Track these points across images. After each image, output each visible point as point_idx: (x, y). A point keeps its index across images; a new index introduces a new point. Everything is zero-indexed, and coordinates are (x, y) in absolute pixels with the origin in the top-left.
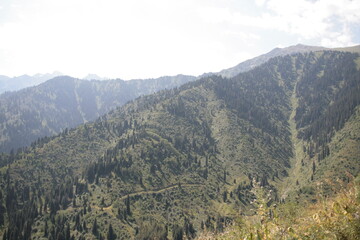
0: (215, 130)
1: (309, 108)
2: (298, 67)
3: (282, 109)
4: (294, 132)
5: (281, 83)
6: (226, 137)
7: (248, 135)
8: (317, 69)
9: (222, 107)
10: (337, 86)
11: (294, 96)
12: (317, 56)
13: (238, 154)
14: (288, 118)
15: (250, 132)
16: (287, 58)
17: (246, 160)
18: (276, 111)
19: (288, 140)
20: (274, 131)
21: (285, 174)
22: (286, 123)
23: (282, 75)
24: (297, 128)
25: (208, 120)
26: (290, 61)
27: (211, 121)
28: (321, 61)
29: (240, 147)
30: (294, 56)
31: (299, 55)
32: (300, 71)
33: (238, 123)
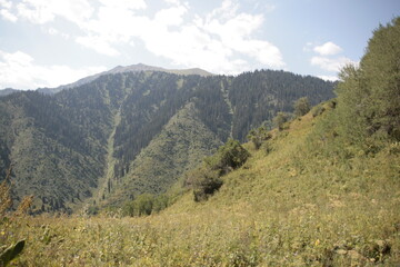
0: (16, 149)
1: (128, 127)
2: (127, 85)
3: (104, 128)
4: (111, 150)
5: (107, 101)
6: (26, 158)
7: (53, 156)
8: (145, 88)
9: (29, 125)
10: (158, 106)
11: (119, 114)
12: (147, 75)
13: (37, 176)
14: (108, 137)
15: (57, 151)
16: (118, 76)
17: (44, 183)
18: (96, 129)
19: (102, 160)
20: (86, 150)
21: (89, 194)
22: (104, 142)
23: (111, 92)
24: (114, 146)
25: (9, 140)
26: (120, 79)
27: (12, 141)
28: (149, 80)
29: (40, 168)
30: (125, 74)
31: (131, 74)
32: (128, 90)
33: (45, 142)
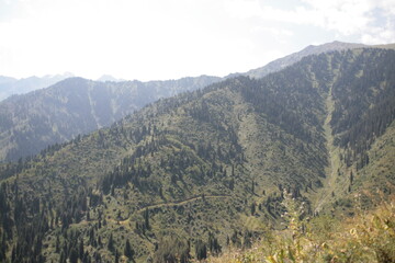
0: (242, 136)
1: (346, 112)
2: (334, 66)
3: (316, 112)
4: (330, 139)
5: (315, 84)
6: (254, 144)
7: (278, 142)
8: (356, 68)
9: (250, 111)
10: (378, 87)
11: (329, 98)
12: (356, 54)
13: (268, 163)
14: (323, 123)
15: (281, 138)
16: (322, 57)
17: (276, 169)
18: (310, 115)
19: (323, 148)
20: (308, 137)
21: (320, 184)
22: (320, 129)
23: (317, 75)
24: (333, 134)
25: (234, 125)
26: (325, 59)
27: (238, 127)
28: (360, 59)
29: (269, 154)
30: (330, 54)
31: (336, 53)
32: (336, 71)
33: (268, 128)
